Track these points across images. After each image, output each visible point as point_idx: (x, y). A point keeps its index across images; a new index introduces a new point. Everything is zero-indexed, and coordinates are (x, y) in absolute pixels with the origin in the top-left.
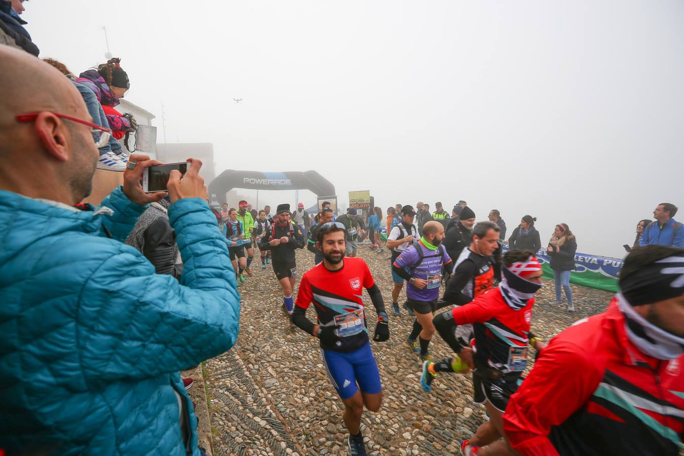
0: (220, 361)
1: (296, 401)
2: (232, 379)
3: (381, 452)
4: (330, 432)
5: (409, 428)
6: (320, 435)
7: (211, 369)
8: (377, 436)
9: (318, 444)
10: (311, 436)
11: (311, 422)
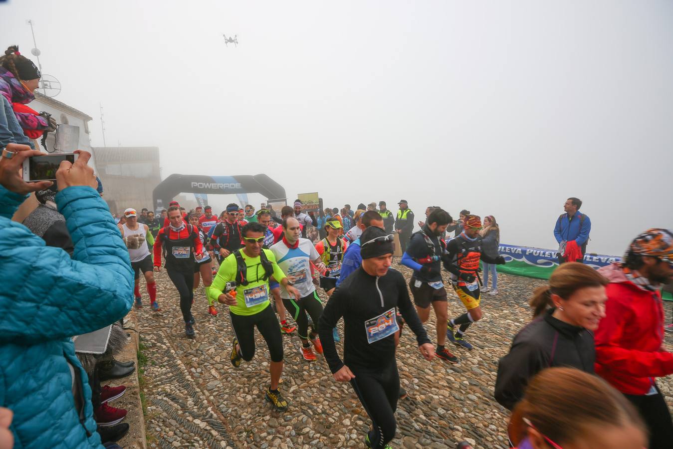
0: (160, 367)
1: (239, 401)
2: (172, 385)
3: (321, 440)
4: (271, 427)
5: (349, 415)
6: (261, 431)
7: (150, 376)
8: (317, 426)
9: (258, 440)
10: (252, 432)
11: (253, 419)
